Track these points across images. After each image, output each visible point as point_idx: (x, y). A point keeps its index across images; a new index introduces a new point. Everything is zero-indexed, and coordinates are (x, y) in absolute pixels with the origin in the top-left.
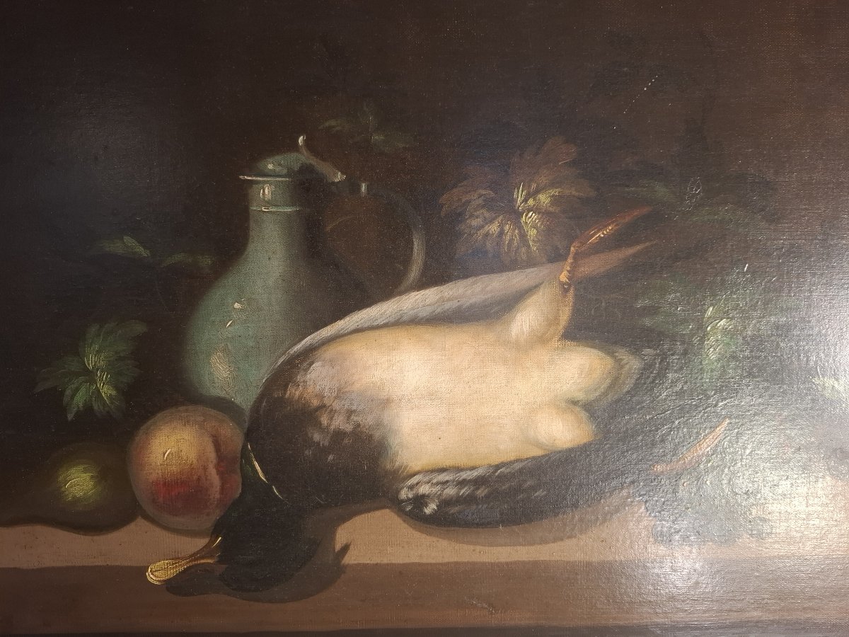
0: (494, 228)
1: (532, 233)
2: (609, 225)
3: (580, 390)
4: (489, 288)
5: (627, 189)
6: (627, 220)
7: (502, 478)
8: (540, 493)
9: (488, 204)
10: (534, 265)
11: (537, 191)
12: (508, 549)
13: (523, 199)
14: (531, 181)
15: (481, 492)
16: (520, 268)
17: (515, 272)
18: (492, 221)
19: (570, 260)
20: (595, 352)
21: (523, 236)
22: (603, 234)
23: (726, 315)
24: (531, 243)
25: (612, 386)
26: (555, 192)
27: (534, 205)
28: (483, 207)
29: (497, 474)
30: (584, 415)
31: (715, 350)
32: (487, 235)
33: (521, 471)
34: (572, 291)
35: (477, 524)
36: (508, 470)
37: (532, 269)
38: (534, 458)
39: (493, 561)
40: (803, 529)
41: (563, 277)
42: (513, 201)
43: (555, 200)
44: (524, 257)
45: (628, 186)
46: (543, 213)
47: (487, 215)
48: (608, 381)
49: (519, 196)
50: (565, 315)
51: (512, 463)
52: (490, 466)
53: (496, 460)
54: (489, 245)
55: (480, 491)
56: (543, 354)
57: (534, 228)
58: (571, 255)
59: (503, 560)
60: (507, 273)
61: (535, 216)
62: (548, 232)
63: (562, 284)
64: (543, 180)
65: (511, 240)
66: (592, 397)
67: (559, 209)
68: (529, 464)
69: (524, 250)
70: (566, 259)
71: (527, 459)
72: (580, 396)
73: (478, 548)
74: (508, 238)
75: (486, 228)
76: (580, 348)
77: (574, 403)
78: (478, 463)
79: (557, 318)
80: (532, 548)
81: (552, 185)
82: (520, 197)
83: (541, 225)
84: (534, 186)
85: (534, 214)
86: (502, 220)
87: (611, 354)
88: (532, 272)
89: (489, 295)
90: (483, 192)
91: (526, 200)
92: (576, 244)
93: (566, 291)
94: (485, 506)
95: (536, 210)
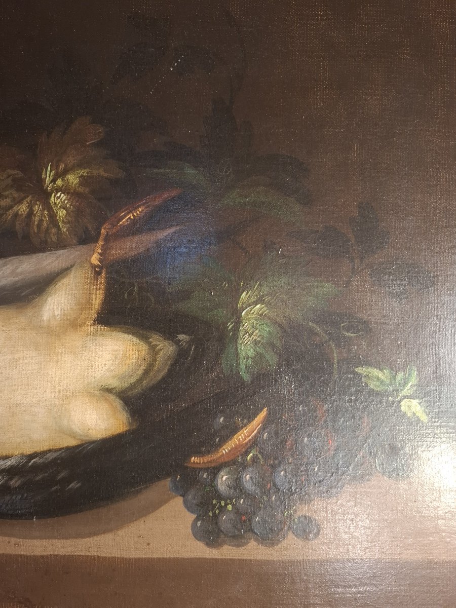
0: (23, 208)
1: (62, 213)
2: (139, 206)
3: (113, 377)
4: (19, 270)
5: (155, 171)
6: (158, 202)
7: (36, 468)
8: (74, 485)
9: (18, 184)
10: (65, 247)
11: (66, 172)
12: (44, 542)
13: (51, 179)
14: (59, 161)
15: (15, 482)
16: (51, 250)
17: (45, 254)
18: (20, 202)
19: (101, 243)
20: (130, 337)
21: (53, 217)
22: (133, 215)
23: (260, 300)
24: (61, 224)
25: (146, 373)
26: (84, 172)
27: (63, 185)
28: (12, 186)
29: (30, 464)
30: (118, 403)
31: (250, 335)
32: (16, 215)
33: (54, 460)
34: (104, 274)
35: (11, 515)
36: (41, 461)
37: (61, 252)
38: (68, 448)
39: (28, 554)
40: (352, 530)
41: (95, 259)
42: (41, 181)
43: (84, 181)
44: (54, 239)
45: (157, 167)
46: (73, 194)
47: (16, 195)
48: (143, 368)
49: (48, 175)
50: (97, 299)
51: (43, 453)
52: (23, 455)
53: (29, 450)
54: (19, 227)
55: (13, 481)
56: (75, 339)
57: (64, 208)
58: (102, 238)
59: (38, 553)
60: (37, 254)
61: (63, 197)
62: (77, 214)
63: (94, 267)
64: (71, 160)
65: (41, 221)
66: (126, 384)
67: (87, 190)
68: (63, 454)
69: (54, 230)
70: (96, 241)
71: (61, 449)
72: (114, 383)
73: (14, 540)
74: (37, 219)
75: (15, 209)
76: (114, 333)
77: (109, 390)
78: (11, 452)
79: (89, 303)
80: (69, 542)
81: (80, 165)
82: (48, 178)
83: (71, 205)
84: (62, 166)
85: (62, 195)
86: (31, 201)
87: (145, 338)
88: (63, 254)
89: (20, 277)
90: (12, 172)
91: (54, 181)
92: (106, 226)
93: (98, 274)
94: (19, 497)
95: (65, 190)
